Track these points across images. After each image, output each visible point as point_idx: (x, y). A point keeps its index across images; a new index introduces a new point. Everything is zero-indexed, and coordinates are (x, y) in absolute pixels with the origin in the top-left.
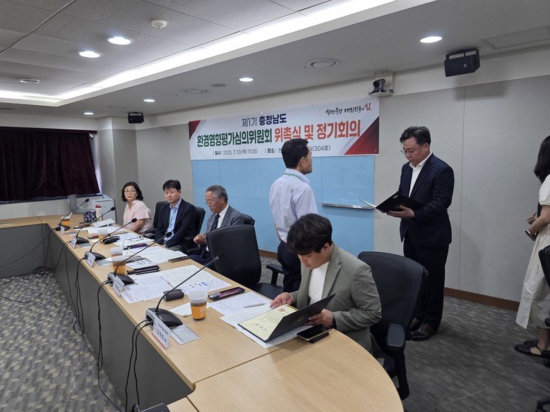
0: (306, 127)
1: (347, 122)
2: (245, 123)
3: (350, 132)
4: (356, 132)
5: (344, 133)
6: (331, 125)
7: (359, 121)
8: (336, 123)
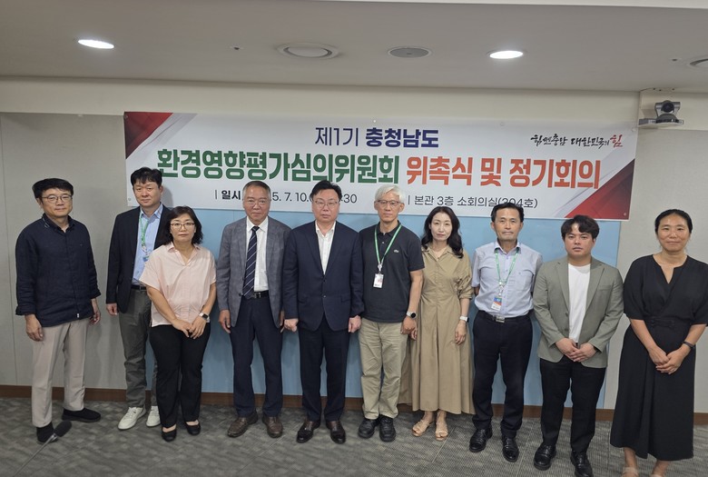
0: (484, 161)
1: (575, 162)
2: (324, 136)
3: (579, 179)
4: (592, 180)
5: (568, 179)
6: (542, 163)
7: (598, 163)
8: (552, 161)
